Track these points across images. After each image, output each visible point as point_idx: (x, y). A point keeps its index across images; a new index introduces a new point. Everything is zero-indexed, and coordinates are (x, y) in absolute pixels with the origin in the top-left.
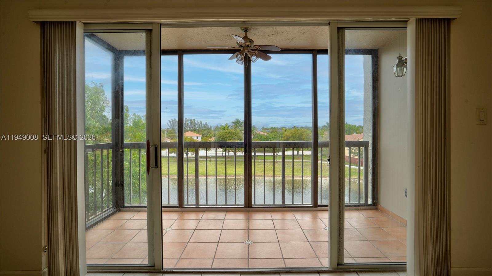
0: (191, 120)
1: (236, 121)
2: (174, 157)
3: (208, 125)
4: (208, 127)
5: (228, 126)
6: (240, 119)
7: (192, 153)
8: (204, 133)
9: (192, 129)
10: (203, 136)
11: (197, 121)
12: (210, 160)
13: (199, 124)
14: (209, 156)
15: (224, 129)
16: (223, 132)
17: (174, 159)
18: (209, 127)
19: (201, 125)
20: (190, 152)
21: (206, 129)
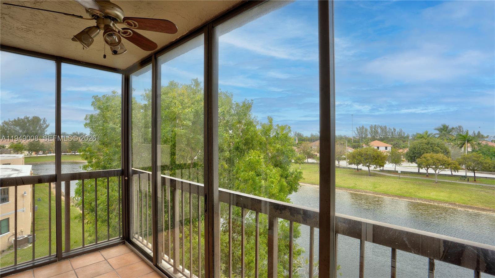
0: (381, 128)
1: (442, 127)
2: (354, 169)
3: (404, 133)
4: (404, 135)
5: (428, 134)
6: (447, 125)
7: (375, 166)
8: (395, 143)
9: (383, 137)
10: (394, 146)
11: (389, 128)
12: (398, 176)
13: (392, 132)
14: (398, 171)
15: (422, 137)
16: (419, 143)
17: (354, 170)
18: (406, 135)
19: (395, 133)
20: (372, 165)
21: (401, 138)
